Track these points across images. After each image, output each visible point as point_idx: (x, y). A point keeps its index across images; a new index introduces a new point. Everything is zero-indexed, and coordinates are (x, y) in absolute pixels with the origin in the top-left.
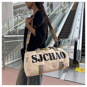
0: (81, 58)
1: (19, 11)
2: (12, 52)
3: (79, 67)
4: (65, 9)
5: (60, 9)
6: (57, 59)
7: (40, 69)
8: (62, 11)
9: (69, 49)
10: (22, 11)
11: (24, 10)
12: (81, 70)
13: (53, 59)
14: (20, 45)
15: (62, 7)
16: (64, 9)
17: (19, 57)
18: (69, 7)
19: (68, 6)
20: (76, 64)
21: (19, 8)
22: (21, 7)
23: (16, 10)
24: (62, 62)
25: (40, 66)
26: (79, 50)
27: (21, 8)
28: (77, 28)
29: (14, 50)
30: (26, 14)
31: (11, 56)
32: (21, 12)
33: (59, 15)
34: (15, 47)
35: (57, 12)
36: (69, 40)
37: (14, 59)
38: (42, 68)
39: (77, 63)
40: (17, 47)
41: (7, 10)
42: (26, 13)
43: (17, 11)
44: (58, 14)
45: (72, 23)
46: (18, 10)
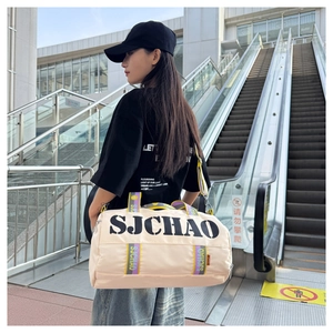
0: (284, 250)
1: (58, 76)
2: (32, 227)
3: (274, 282)
4: (226, 76)
5: (209, 73)
6: (187, 234)
7: (129, 254)
8: (216, 84)
9: (238, 216)
10: (67, 75)
11: (75, 73)
12: (282, 291)
13: (173, 232)
14: (60, 201)
15: (213, 68)
16: (223, 73)
17: (57, 246)
18: (241, 67)
19: (237, 65)
20: (264, 269)
21: (58, 66)
22: (65, 61)
23: (45, 72)
24: (204, 247)
25: (130, 245)
26: (274, 222)
27: (68, 67)
28: (270, 143)
29: (41, 219)
30: (83, 88)
31: (27, 242)
32: (65, 78)
33: (206, 94)
34: (44, 208)
35: (197, 86)
36: (238, 187)
37: (39, 252)
38: (135, 254)
39: (269, 267)
40: (51, 208)
41: (12, 71)
42: (84, 84)
43: (50, 77)
44: (203, 91)
45: (252, 123)
46: (53, 74)
